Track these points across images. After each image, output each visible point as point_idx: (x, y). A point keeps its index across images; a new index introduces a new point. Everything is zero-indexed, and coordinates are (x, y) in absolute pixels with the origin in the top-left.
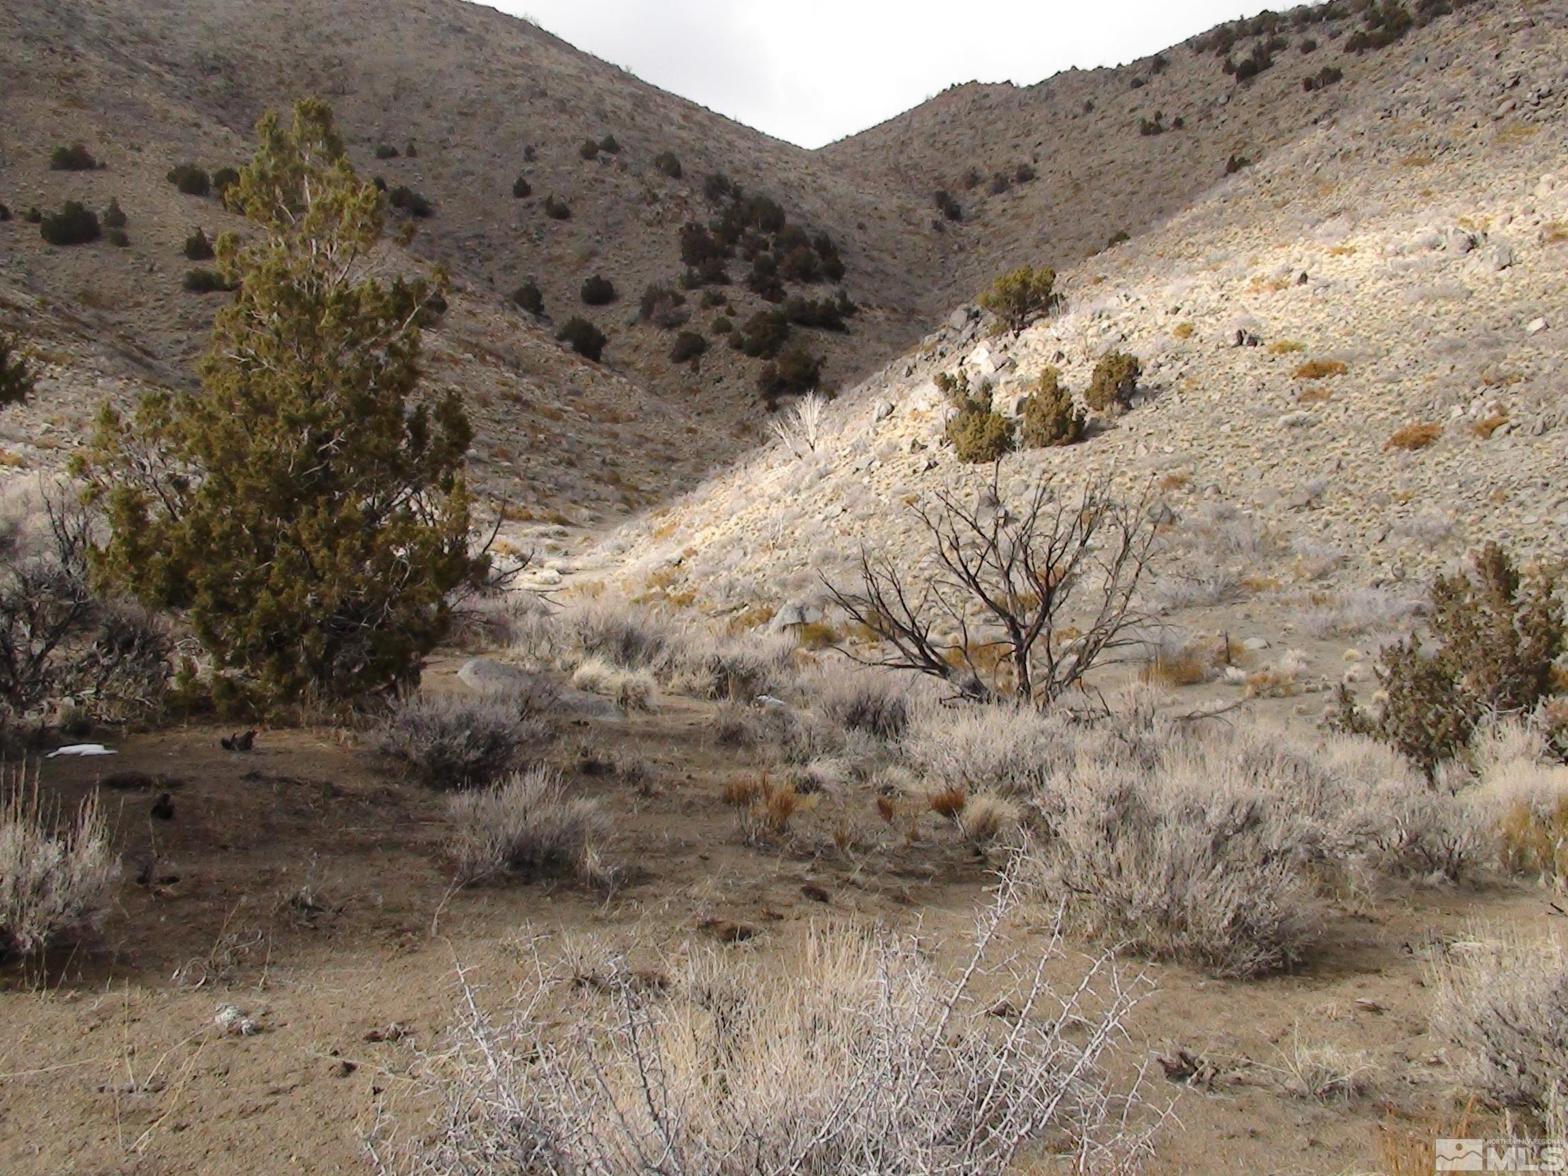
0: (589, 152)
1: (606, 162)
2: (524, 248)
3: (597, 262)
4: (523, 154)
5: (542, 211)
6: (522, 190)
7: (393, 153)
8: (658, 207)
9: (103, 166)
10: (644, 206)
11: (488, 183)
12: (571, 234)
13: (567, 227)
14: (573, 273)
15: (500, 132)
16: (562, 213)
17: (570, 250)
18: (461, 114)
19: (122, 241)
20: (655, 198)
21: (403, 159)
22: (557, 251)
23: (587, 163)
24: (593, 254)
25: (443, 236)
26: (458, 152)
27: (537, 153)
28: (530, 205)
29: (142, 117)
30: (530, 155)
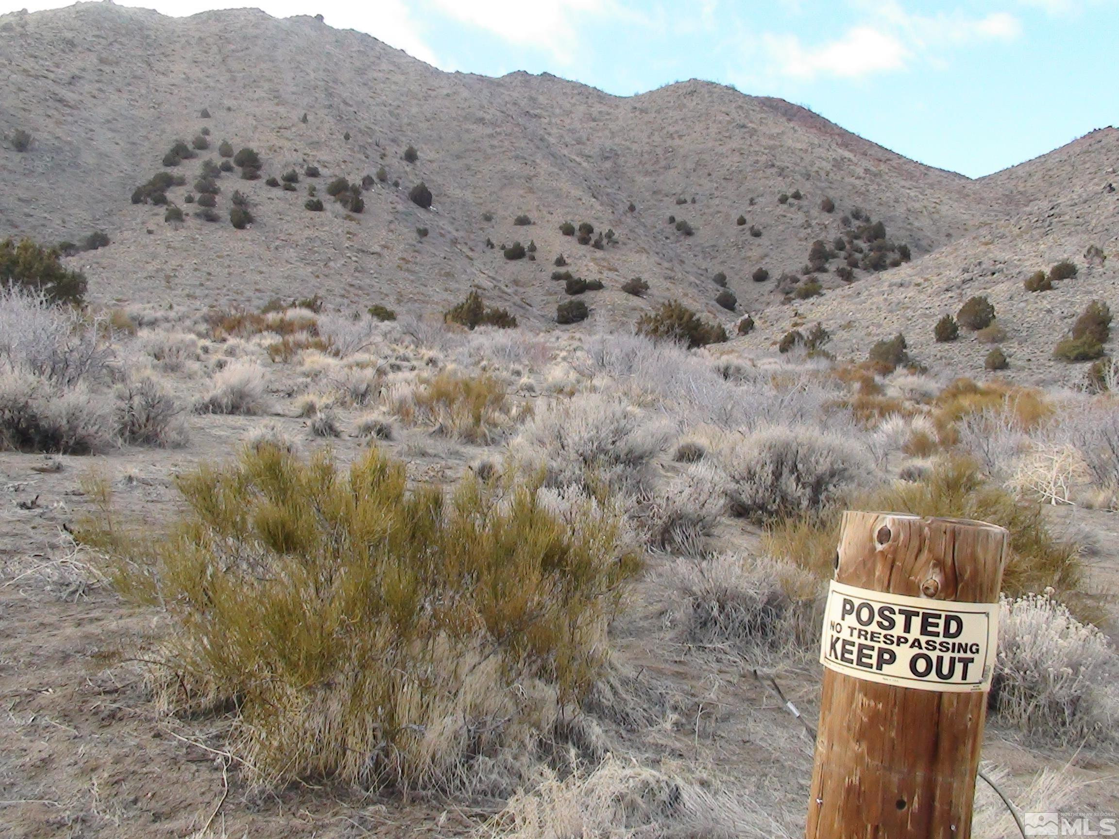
0: (783, 200)
1: (791, 205)
2: (733, 252)
3: (767, 260)
4: (748, 202)
5: (748, 233)
6: (742, 221)
7: (685, 202)
8: (809, 230)
9: (534, 223)
10: (802, 230)
11: (727, 217)
12: (759, 245)
13: (758, 241)
14: (753, 265)
15: (742, 189)
16: (757, 234)
17: (755, 253)
18: (725, 179)
19: (533, 258)
20: (810, 226)
21: (689, 205)
22: (749, 254)
23: (781, 206)
24: (766, 255)
25: (696, 246)
26: (717, 201)
27: (756, 201)
28: (743, 230)
29: (558, 196)
30: (752, 202)
